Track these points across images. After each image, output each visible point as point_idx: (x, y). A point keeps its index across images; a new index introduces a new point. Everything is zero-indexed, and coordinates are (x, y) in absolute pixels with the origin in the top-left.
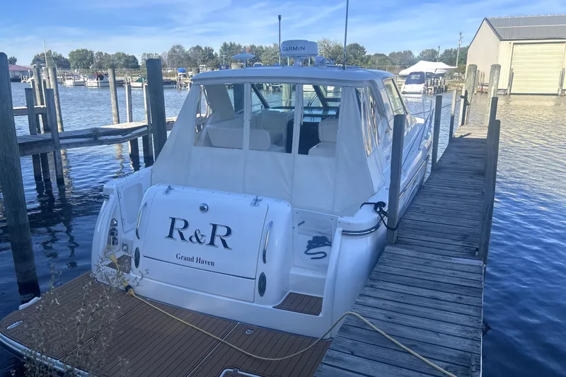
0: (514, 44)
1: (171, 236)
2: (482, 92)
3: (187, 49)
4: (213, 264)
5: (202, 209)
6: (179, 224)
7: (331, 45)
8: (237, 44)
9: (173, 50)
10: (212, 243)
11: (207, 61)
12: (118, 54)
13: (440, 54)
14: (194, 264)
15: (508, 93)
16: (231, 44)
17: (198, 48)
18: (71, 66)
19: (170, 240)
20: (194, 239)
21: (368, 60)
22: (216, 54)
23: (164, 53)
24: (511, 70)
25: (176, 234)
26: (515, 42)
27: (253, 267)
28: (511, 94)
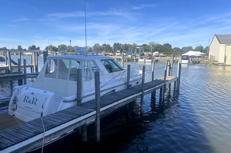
0: (226, 45)
1: (24, 101)
2: (214, 64)
3: (101, 45)
4: (32, 109)
5: (32, 93)
6: (27, 98)
7: (155, 44)
8: (120, 43)
9: (95, 45)
10: (32, 103)
11: (108, 49)
12: (75, 47)
13: (204, 48)
14: (28, 109)
15: (224, 65)
16: (117, 43)
17: (105, 45)
18: (58, 51)
19: (24, 102)
20: (29, 102)
21: (170, 50)
22: (112, 47)
23: (92, 46)
24: (225, 55)
25: (25, 101)
26: (226, 44)
27: (40, 110)
28: (225, 65)
